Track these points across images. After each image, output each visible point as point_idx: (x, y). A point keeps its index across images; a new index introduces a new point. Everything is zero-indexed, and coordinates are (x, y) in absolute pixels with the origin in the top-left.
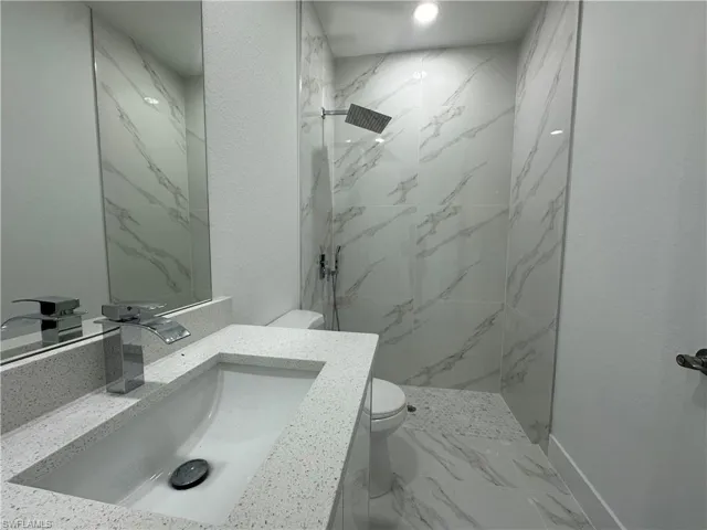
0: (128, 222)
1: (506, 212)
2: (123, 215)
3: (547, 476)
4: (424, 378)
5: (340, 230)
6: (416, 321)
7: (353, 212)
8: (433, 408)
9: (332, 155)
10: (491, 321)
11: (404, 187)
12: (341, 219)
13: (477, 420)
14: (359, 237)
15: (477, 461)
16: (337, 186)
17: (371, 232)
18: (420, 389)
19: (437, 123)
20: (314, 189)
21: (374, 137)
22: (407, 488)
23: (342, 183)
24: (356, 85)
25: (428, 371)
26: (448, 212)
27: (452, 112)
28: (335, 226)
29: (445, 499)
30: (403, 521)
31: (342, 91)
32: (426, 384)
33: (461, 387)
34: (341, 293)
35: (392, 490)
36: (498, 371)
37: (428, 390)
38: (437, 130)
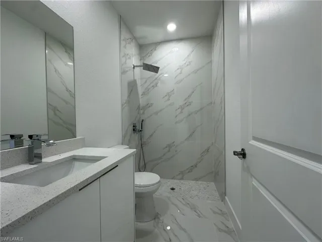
0: (57, 112)
1: (211, 103)
2: (55, 109)
3: (223, 214)
4: (180, 176)
5: (143, 113)
6: (176, 151)
7: (149, 105)
8: (182, 189)
9: (139, 83)
10: (208, 150)
11: (169, 95)
12: (144, 108)
13: (200, 193)
14: (151, 115)
15: (194, 208)
16: (142, 95)
17: (157, 113)
18: (178, 181)
19: (181, 68)
20: (129, 96)
21: (155, 75)
22: (161, 218)
23: (144, 94)
24: (148, 55)
25: (182, 173)
26: (187, 104)
27: (186, 64)
28: (142, 112)
29: (176, 222)
30: (156, 230)
31: (143, 57)
32: (182, 179)
33: (196, 180)
34: (144, 140)
35: (155, 219)
36: (212, 172)
37: (182, 181)
38: (181, 71)
